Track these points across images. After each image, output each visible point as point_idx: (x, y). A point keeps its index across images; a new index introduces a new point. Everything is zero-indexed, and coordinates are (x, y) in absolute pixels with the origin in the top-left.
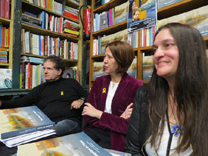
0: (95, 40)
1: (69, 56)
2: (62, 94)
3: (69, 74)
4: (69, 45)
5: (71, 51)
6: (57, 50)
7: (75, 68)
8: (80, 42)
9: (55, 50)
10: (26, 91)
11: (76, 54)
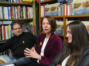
0: (42, 7)
1: (27, 16)
2: (23, 42)
3: (27, 28)
4: (27, 10)
5: (28, 13)
6: (19, 14)
7: (32, 23)
8: (34, 6)
9: (18, 14)
10: (3, 41)
11: (31, 14)
